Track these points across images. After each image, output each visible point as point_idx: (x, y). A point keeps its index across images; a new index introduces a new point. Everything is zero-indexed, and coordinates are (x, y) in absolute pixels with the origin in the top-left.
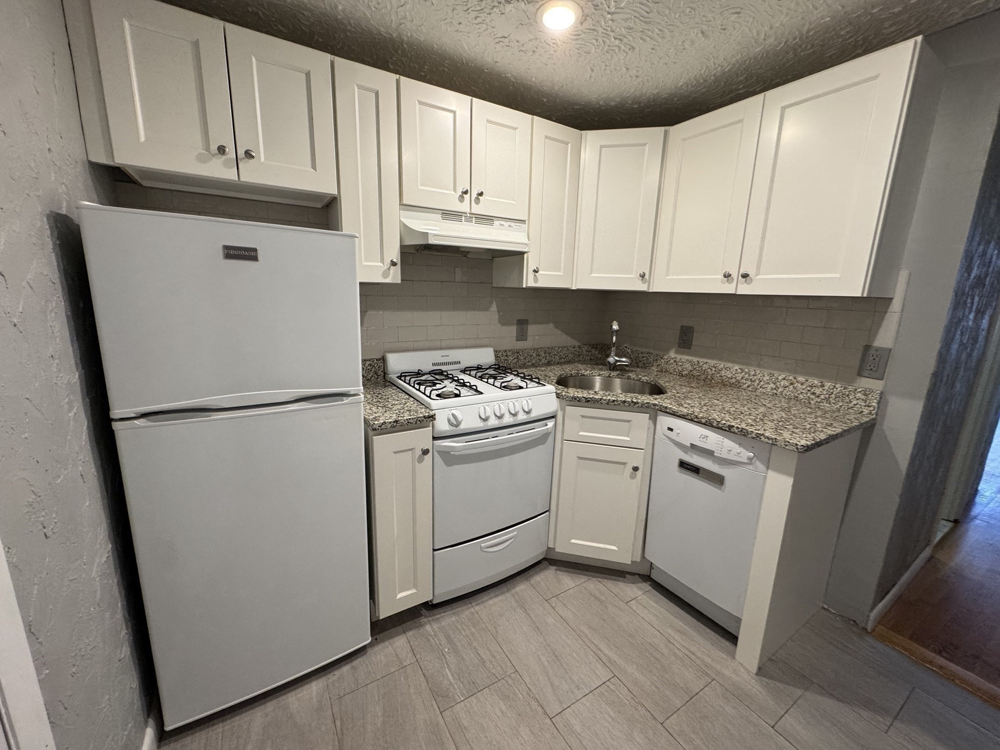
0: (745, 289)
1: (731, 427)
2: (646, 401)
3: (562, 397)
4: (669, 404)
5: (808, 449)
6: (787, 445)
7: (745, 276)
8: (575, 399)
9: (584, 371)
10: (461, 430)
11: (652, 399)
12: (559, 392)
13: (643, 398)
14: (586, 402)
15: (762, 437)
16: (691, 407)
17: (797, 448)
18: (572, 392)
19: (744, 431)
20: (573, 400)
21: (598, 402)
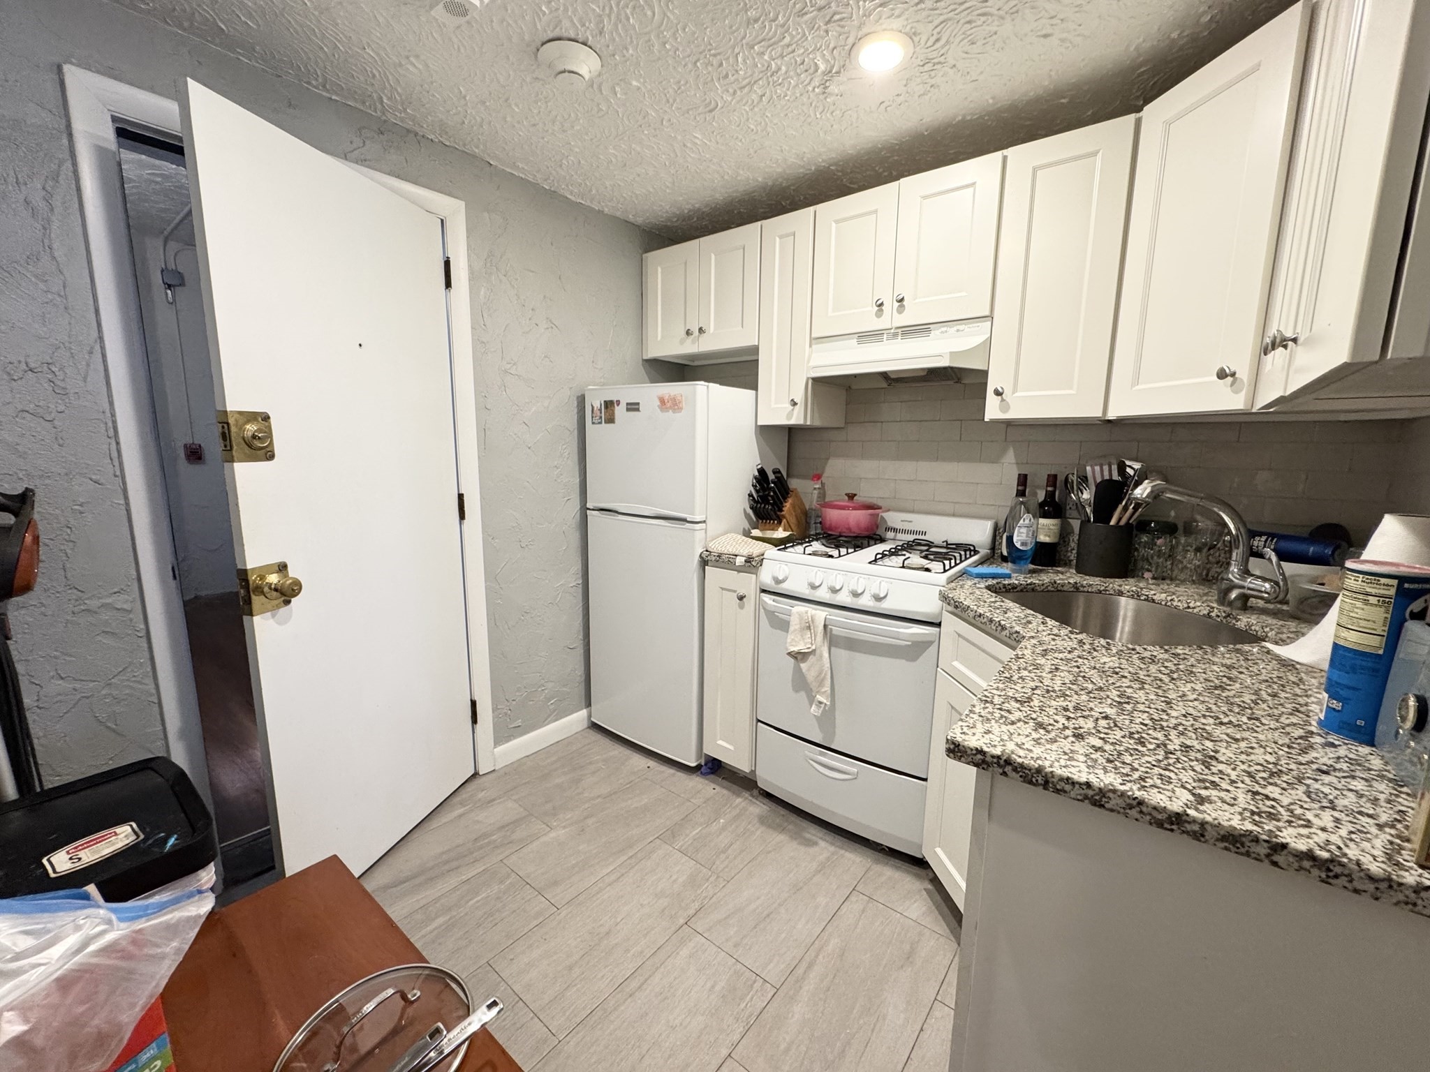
10: (782, 589)
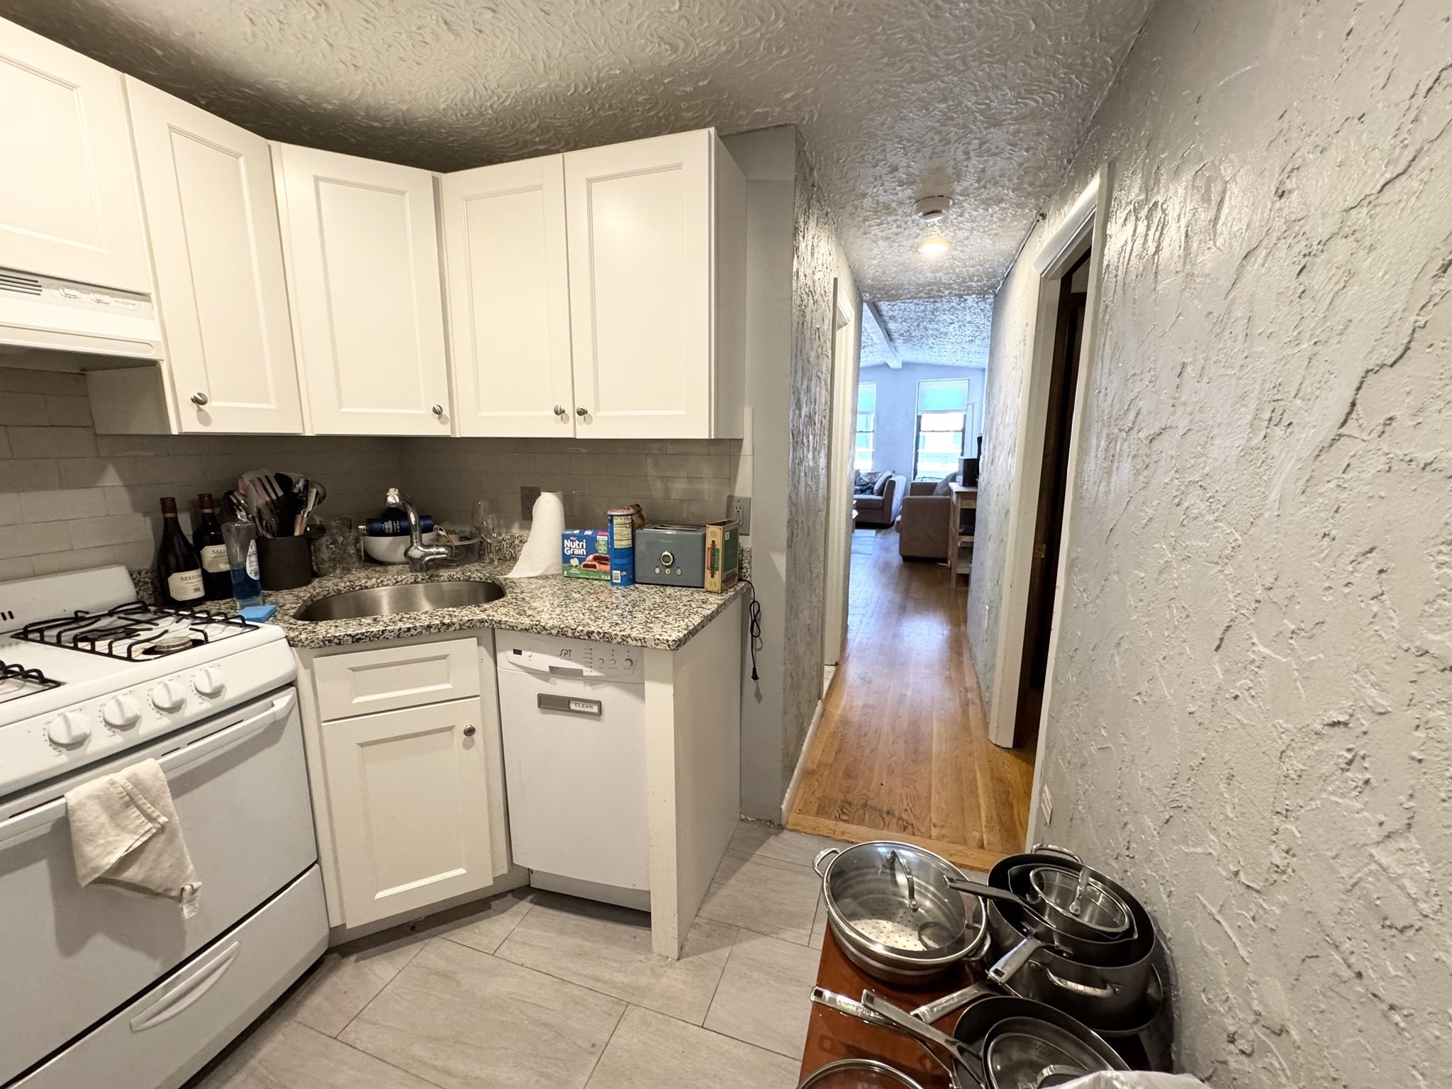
0: (585, 431)
1: (590, 634)
2: (467, 618)
3: (300, 644)
4: (503, 616)
5: (680, 643)
6: (657, 645)
7: (582, 412)
8: (330, 641)
9: (364, 581)
11: (478, 612)
12: (292, 634)
13: (464, 612)
14: (353, 642)
15: (629, 640)
16: (538, 612)
17: (669, 646)
18: (325, 629)
19: (607, 635)
20: (325, 645)
21: (378, 638)
